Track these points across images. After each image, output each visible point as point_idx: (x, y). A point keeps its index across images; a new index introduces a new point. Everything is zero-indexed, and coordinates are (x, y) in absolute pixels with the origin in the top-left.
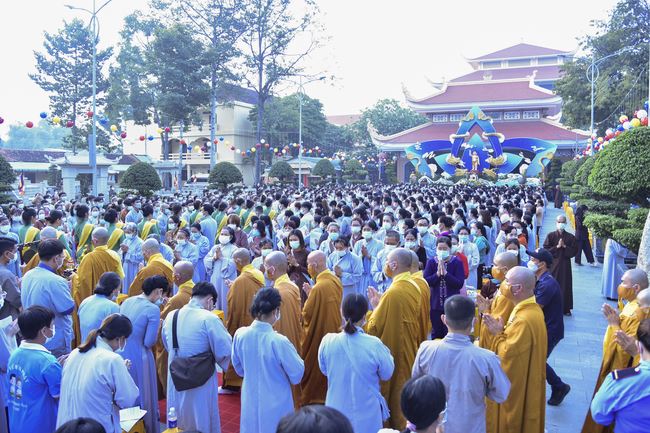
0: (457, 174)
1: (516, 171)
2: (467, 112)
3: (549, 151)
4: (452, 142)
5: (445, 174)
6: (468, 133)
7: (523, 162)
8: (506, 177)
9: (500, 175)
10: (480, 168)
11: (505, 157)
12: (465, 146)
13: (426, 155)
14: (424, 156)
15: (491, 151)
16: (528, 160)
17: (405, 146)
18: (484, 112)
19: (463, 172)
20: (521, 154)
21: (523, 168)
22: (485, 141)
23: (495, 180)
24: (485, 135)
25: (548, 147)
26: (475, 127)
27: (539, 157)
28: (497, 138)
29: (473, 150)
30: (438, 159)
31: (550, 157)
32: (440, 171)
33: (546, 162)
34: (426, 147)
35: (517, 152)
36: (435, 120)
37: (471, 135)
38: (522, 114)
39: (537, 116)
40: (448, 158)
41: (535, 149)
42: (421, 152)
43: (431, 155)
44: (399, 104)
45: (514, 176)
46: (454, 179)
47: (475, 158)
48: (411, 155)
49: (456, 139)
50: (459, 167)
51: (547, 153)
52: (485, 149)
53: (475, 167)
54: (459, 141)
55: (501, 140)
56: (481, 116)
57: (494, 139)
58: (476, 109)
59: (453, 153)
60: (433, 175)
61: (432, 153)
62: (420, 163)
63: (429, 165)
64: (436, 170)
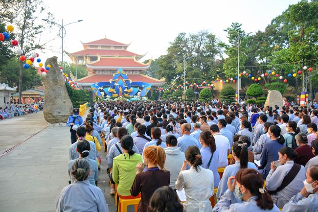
0: (113, 96)
1: (136, 95)
2: (117, 70)
3: (149, 87)
4: (111, 83)
5: (107, 96)
6: (117, 79)
7: (139, 91)
8: (133, 97)
9: (131, 96)
11: (132, 89)
13: (99, 88)
15: (126, 87)
16: (140, 90)
17: (91, 84)
18: (124, 70)
19: (116, 95)
20: (138, 88)
21: (139, 93)
22: (124, 83)
23: (129, 98)
24: (124, 80)
25: (148, 85)
26: (120, 76)
27: (145, 89)
28: (129, 81)
29: (120, 86)
30: (105, 90)
31: (149, 89)
33: (148, 91)
34: (100, 84)
35: (136, 87)
37: (119, 80)
38: (132, 72)
39: (138, 73)
41: (143, 86)
46: (113, 98)
47: (121, 89)
48: (93, 88)
49: (113, 81)
50: (114, 93)
51: (147, 88)
52: (124, 86)
53: (121, 93)
55: (131, 82)
56: (123, 72)
58: (120, 69)
59: (111, 87)
60: (103, 96)
61: (102, 87)
62: (97, 92)
63: (101, 92)
64: (104, 94)
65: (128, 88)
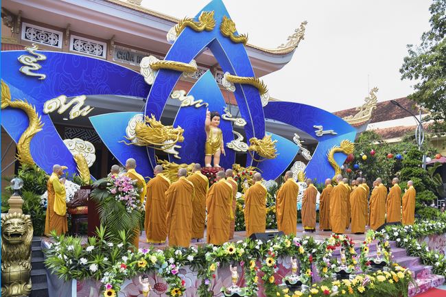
3: (345, 138)
4: (150, 79)
7: (299, 156)
12: (182, 97)
13: (58, 104)
14: (50, 106)
15: (241, 122)
16: (306, 153)
22: (228, 95)
30: (101, 124)
40: (135, 125)
41: (320, 131)
42: (43, 89)
43: (78, 106)
47: (214, 135)
49: (164, 72)
52: (228, 116)
57: (251, 94)
59: (152, 109)
61: (81, 99)
62: (34, 129)
63: (66, 142)
64: (91, 158)
65: (247, 133)
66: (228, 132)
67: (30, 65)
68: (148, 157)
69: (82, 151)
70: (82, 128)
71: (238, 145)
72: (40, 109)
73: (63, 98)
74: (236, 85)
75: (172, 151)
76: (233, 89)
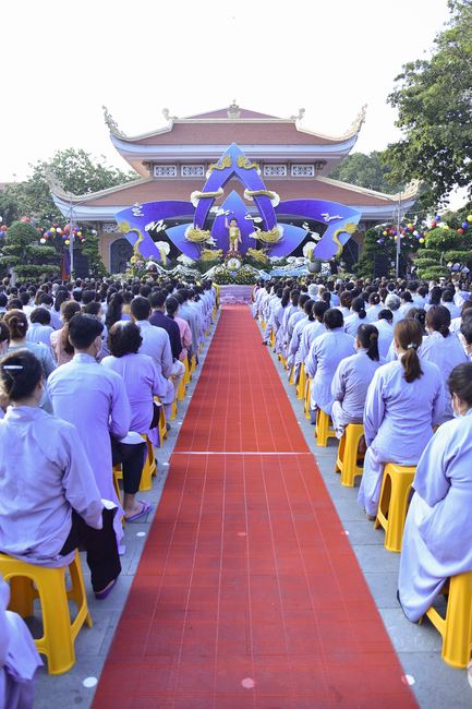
0: (205, 258)
1: (298, 252)
3: (349, 220)
4: (196, 205)
5: (183, 258)
6: (221, 190)
7: (309, 238)
8: (284, 263)
9: (274, 259)
10: (242, 248)
11: (280, 229)
12: (217, 211)
13: (150, 226)
14: (148, 228)
15: (258, 220)
16: (315, 236)
17: (115, 211)
19: (216, 254)
20: (306, 226)
21: (309, 247)
22: (248, 204)
23: (267, 267)
24: (248, 194)
25: (348, 214)
26: (231, 180)
28: (268, 198)
29: (231, 218)
30: (171, 233)
31: (352, 230)
32: (174, 253)
33: (346, 239)
35: (299, 224)
36: (158, 173)
37: (227, 192)
38: (289, 169)
39: (311, 173)
40: (190, 231)
41: (327, 217)
42: (143, 221)
43: (160, 226)
44: (90, 158)
45: (298, 261)
46: (201, 267)
47: (233, 231)
48: (124, 227)
49: (202, 199)
50: (209, 247)
51: (344, 227)
52: (248, 217)
53: (234, 246)
54: (207, 202)
55: (275, 202)
56: (243, 162)
57: (262, 201)
58: (235, 149)
59: (197, 222)
60: (164, 259)
61: (161, 222)
62: (140, 240)
63: (156, 243)
64: (168, 250)
65: (262, 226)
66: (246, 229)
67: (137, 212)
68: (196, 246)
69: (163, 247)
70: (162, 237)
71: (254, 235)
72: (143, 230)
73: (153, 223)
74: (253, 196)
75: (211, 243)
76: (252, 199)
